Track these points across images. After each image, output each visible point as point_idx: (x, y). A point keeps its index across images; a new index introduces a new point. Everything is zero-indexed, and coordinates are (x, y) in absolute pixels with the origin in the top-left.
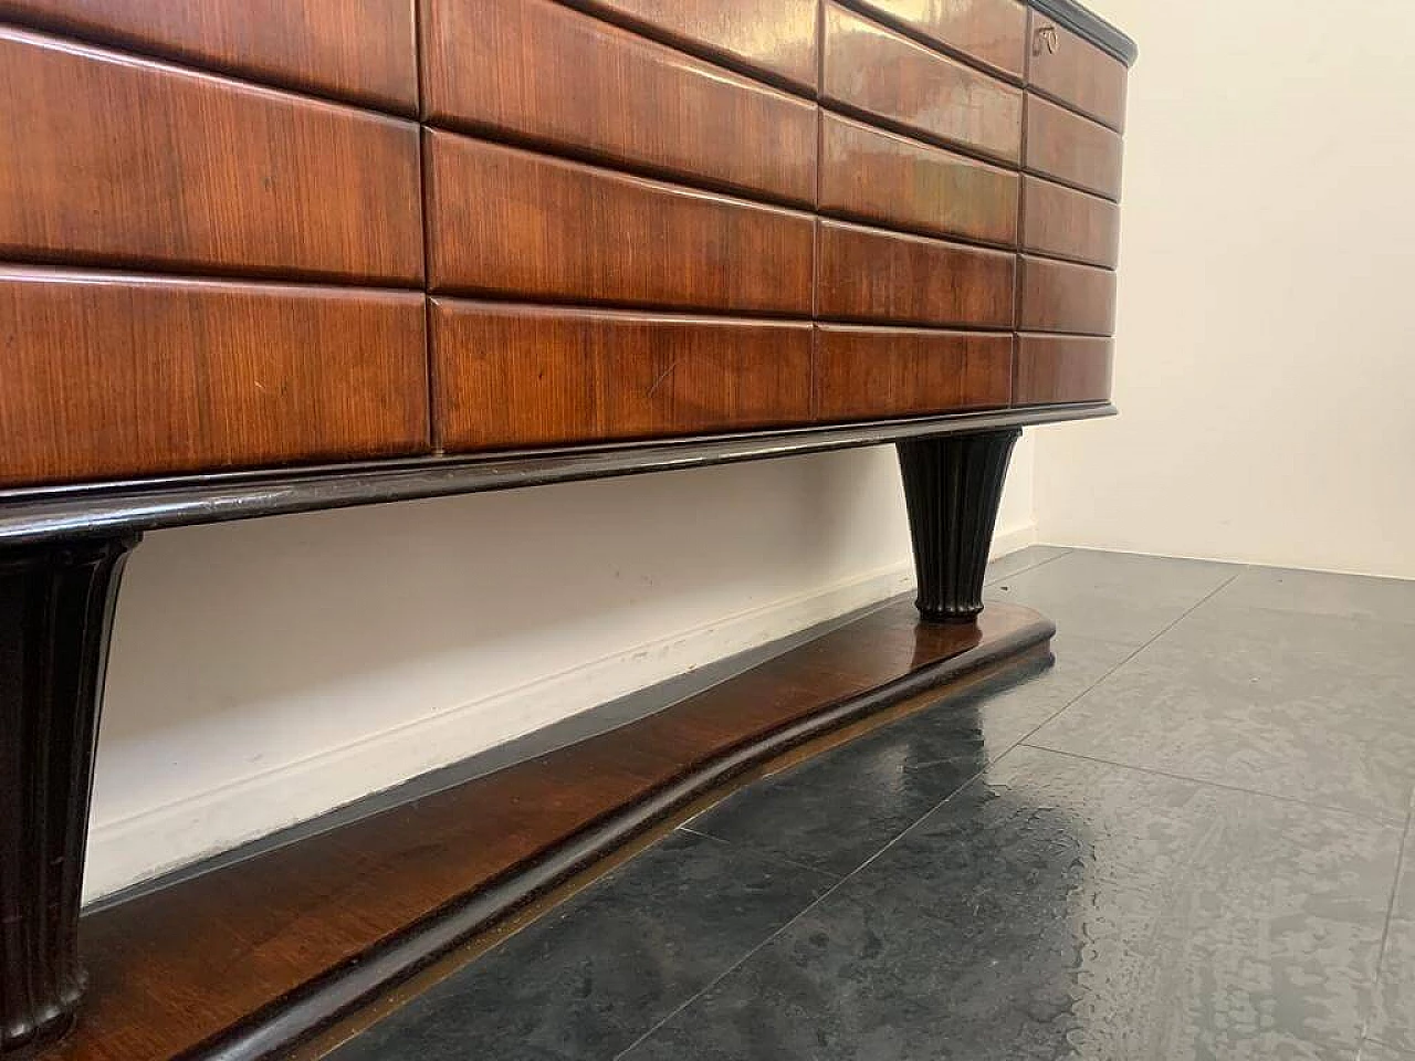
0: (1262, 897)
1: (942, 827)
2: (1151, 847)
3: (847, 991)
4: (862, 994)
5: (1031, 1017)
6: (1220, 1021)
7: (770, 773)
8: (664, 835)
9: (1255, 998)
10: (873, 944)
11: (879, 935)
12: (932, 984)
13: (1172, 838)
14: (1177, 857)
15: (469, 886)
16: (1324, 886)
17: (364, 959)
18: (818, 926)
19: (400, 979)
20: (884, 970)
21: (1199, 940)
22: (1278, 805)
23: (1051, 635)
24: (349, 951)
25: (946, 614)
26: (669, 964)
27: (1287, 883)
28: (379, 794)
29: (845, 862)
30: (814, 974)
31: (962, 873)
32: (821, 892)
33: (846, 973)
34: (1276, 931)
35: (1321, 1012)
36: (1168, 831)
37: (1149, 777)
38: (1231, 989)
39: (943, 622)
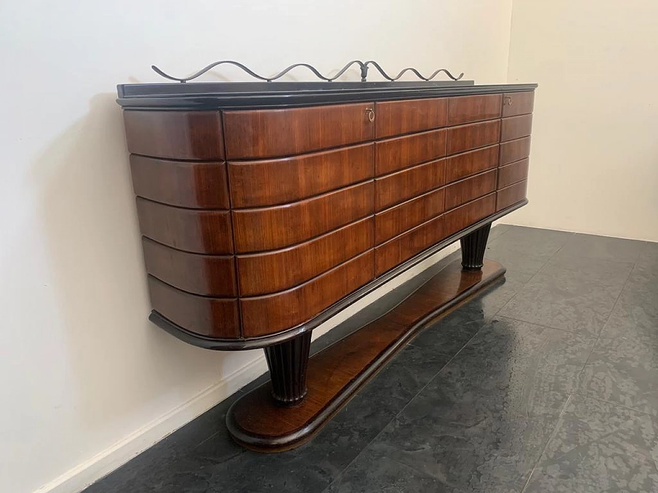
0: (556, 360)
1: (476, 342)
2: (530, 347)
3: (458, 385)
4: (462, 385)
5: (500, 389)
6: (541, 389)
7: (427, 327)
8: (404, 347)
9: (550, 384)
10: (463, 374)
11: (464, 372)
12: (478, 382)
13: (536, 344)
14: (536, 349)
15: (368, 363)
16: (572, 357)
17: (355, 379)
18: (449, 370)
19: (362, 383)
20: (466, 380)
21: (540, 371)
22: (565, 334)
23: (504, 273)
24: (351, 378)
25: (471, 268)
26: (417, 380)
27: (563, 356)
28: (324, 335)
29: (452, 353)
30: (450, 381)
31: (483, 355)
32: (448, 361)
33: (457, 381)
34: (558, 367)
35: (565, 387)
36: (535, 342)
37: (532, 325)
38: (545, 382)
39: (470, 270)
